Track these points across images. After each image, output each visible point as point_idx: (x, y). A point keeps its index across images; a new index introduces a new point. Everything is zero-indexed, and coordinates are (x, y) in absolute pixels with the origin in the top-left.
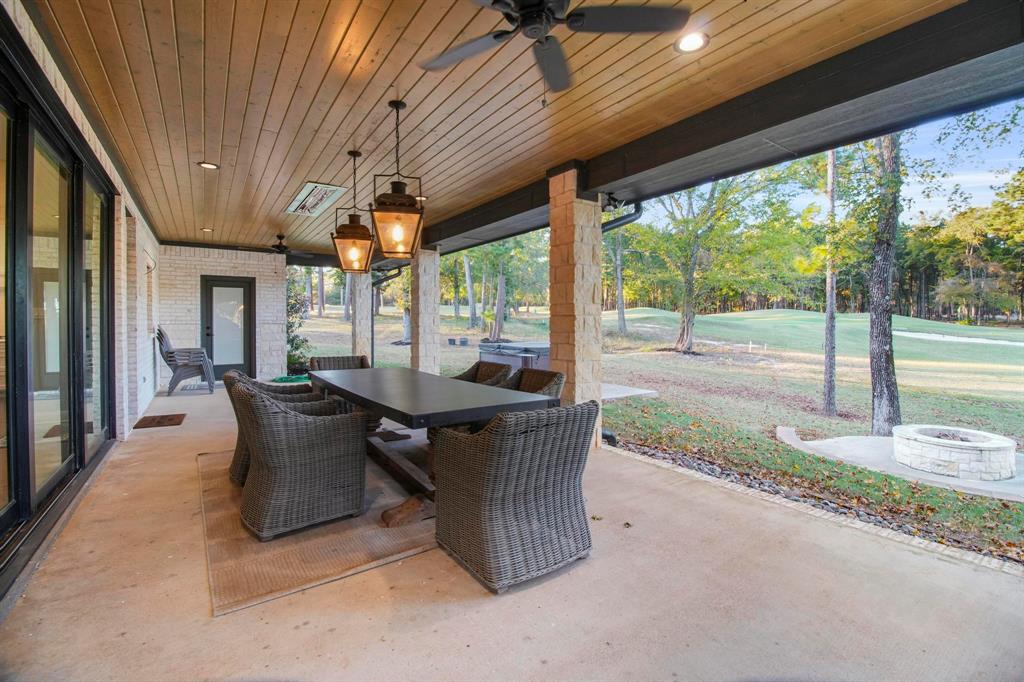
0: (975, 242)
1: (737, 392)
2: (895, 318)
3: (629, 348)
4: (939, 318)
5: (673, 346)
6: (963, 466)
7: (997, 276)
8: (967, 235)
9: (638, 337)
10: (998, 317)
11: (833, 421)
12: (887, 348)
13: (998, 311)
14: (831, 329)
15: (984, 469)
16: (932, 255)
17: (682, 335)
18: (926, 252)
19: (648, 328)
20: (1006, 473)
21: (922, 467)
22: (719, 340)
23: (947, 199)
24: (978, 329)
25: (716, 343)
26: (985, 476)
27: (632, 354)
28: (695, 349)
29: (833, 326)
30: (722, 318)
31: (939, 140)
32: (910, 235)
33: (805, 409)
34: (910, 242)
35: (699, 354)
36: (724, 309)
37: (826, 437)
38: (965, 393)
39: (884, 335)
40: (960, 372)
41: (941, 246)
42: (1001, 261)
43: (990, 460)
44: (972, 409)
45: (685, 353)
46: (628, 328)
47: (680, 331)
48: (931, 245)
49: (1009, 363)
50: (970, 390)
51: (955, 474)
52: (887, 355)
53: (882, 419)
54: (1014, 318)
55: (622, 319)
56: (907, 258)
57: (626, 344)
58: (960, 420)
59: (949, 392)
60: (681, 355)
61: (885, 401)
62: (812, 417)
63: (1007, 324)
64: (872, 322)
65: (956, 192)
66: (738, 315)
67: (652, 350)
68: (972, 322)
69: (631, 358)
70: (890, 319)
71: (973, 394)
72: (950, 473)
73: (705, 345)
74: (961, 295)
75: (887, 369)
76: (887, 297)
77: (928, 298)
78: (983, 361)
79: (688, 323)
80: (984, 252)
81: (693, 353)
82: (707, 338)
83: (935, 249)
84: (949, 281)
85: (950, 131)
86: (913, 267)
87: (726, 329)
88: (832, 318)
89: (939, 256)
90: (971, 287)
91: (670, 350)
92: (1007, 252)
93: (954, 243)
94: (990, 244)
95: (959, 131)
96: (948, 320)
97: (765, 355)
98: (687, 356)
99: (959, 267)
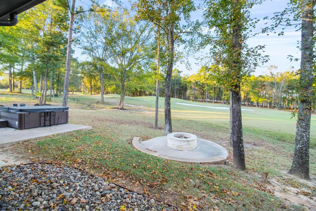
0: (194, 82)
1: (131, 123)
2: (171, 99)
3: (102, 108)
4: (187, 100)
5: (117, 107)
6: (184, 147)
7: (197, 90)
8: (192, 80)
9: (108, 104)
10: (198, 100)
11: (157, 131)
12: (169, 108)
13: (197, 98)
14: (157, 101)
15: (189, 147)
16: (186, 84)
17: (120, 103)
18: (185, 83)
19: (113, 101)
20: (194, 147)
21: (174, 148)
22: (134, 105)
23: (185, 64)
24: (194, 102)
25: (132, 106)
26: (190, 149)
27: (103, 109)
28: (125, 108)
29: (158, 101)
30: (138, 98)
31: (185, 48)
32: (182, 79)
33: (150, 127)
34: (182, 81)
35: (125, 110)
36: (140, 95)
37: (151, 138)
38: (189, 119)
39: (168, 104)
40: (189, 113)
41: (188, 82)
42: (198, 87)
43: (191, 144)
44: (190, 124)
45: (121, 109)
46: (104, 100)
47: (120, 102)
48: (186, 82)
49: (198, 111)
50: (190, 118)
51: (182, 149)
52: (169, 110)
53: (167, 130)
54: (200, 100)
55: (103, 97)
56: (181, 84)
57: (102, 106)
58: (187, 128)
59: (186, 119)
60: (119, 110)
61: (168, 125)
62: (151, 130)
63: (199, 101)
64: (165, 100)
65: (187, 63)
66: (144, 97)
67: (110, 108)
68: (193, 101)
69: (100, 112)
70: (170, 99)
71: (191, 119)
72: (181, 150)
73: (128, 106)
74: (191, 94)
75: (169, 114)
76: (169, 92)
77: (185, 95)
78: (194, 110)
79: (122, 99)
80: (195, 84)
81: (124, 109)
82: (130, 104)
83: (187, 83)
84: (189, 91)
85: (187, 46)
86: (182, 87)
87: (137, 101)
88: (157, 98)
89: (187, 85)
90: (193, 93)
91: (116, 108)
92: (199, 85)
93: (190, 82)
94: (197, 83)
95: (189, 47)
96: (189, 100)
97: (145, 110)
98: (121, 110)
99: (191, 88)
